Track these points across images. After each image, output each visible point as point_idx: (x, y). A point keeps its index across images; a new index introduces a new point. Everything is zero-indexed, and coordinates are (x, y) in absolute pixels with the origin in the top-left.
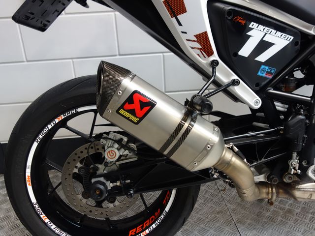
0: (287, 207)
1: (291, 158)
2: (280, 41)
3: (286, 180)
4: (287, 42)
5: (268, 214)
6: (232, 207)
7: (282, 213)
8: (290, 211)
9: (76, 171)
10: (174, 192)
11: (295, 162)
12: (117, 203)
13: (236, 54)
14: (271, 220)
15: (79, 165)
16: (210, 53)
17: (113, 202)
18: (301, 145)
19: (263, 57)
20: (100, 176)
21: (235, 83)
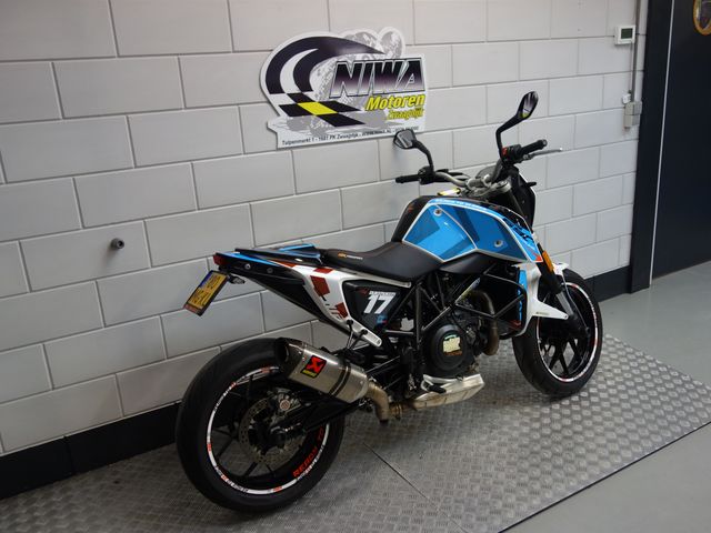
0: (409, 424)
1: (408, 378)
2: (388, 298)
3: (407, 396)
4: (392, 298)
5: (395, 434)
6: (362, 437)
7: (405, 430)
8: (412, 427)
9: (251, 427)
10: (328, 427)
11: (411, 381)
12: (285, 447)
13: (363, 313)
14: (399, 438)
15: (253, 422)
16: (346, 315)
17: (282, 447)
18: (413, 367)
19: (379, 311)
20: (276, 425)
21: (364, 332)
